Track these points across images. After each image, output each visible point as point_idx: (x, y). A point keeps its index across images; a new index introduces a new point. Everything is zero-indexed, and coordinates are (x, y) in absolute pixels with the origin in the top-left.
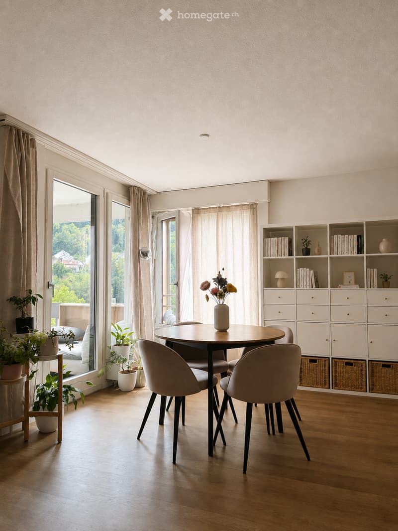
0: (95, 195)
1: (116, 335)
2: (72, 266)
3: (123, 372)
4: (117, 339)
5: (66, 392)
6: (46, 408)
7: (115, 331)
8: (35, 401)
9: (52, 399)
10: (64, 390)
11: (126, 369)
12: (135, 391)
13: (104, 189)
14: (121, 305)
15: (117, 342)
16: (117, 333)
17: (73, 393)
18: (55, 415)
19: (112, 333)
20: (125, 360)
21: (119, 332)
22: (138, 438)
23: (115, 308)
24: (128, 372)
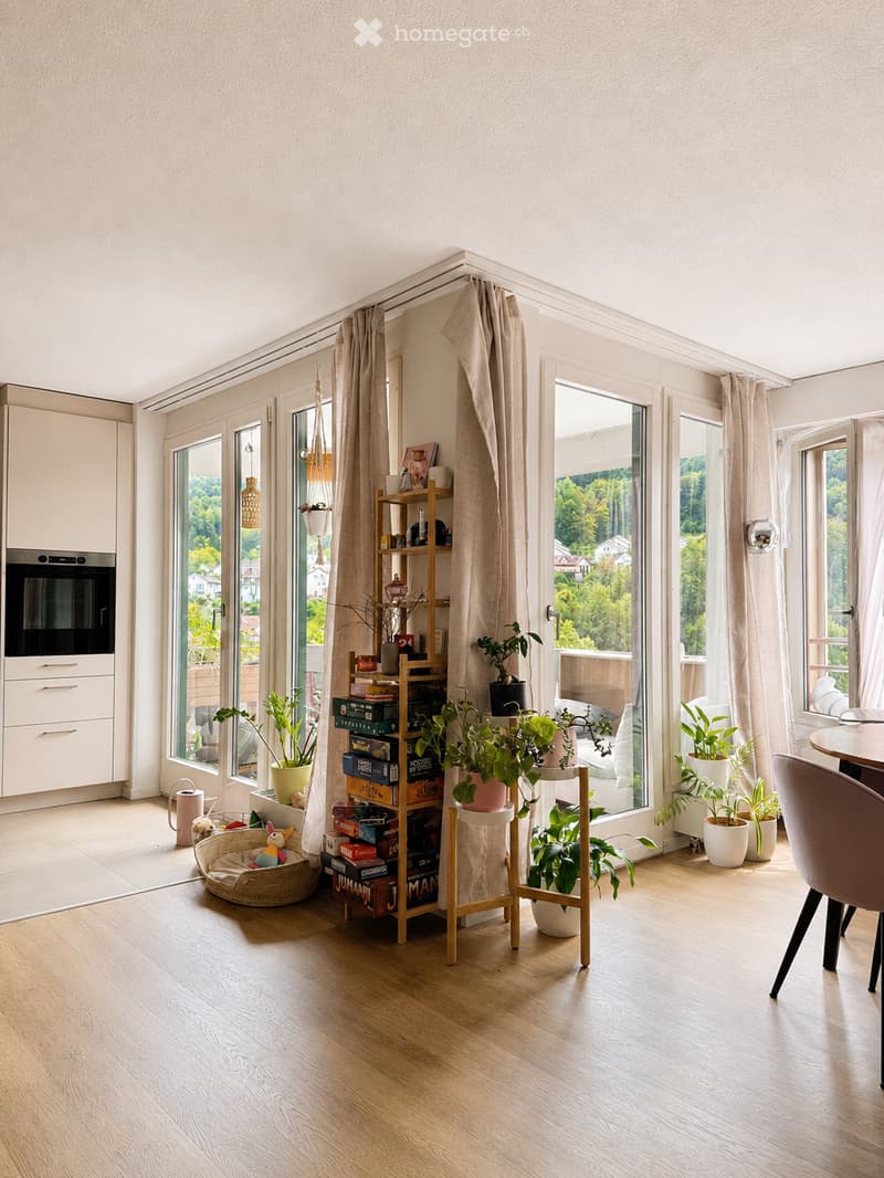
0: (643, 407)
1: (695, 730)
2: (567, 569)
3: (716, 821)
4: (697, 742)
5: (595, 855)
6: (553, 885)
7: (689, 721)
8: (533, 863)
9: (565, 866)
10: (591, 849)
11: (722, 814)
12: (746, 871)
13: (663, 389)
14: (699, 659)
15: (696, 748)
16: (698, 728)
17: (609, 857)
18: (574, 902)
19: (685, 726)
20: (719, 795)
21: (701, 724)
22: (774, 995)
23: (688, 666)
24: (727, 822)
